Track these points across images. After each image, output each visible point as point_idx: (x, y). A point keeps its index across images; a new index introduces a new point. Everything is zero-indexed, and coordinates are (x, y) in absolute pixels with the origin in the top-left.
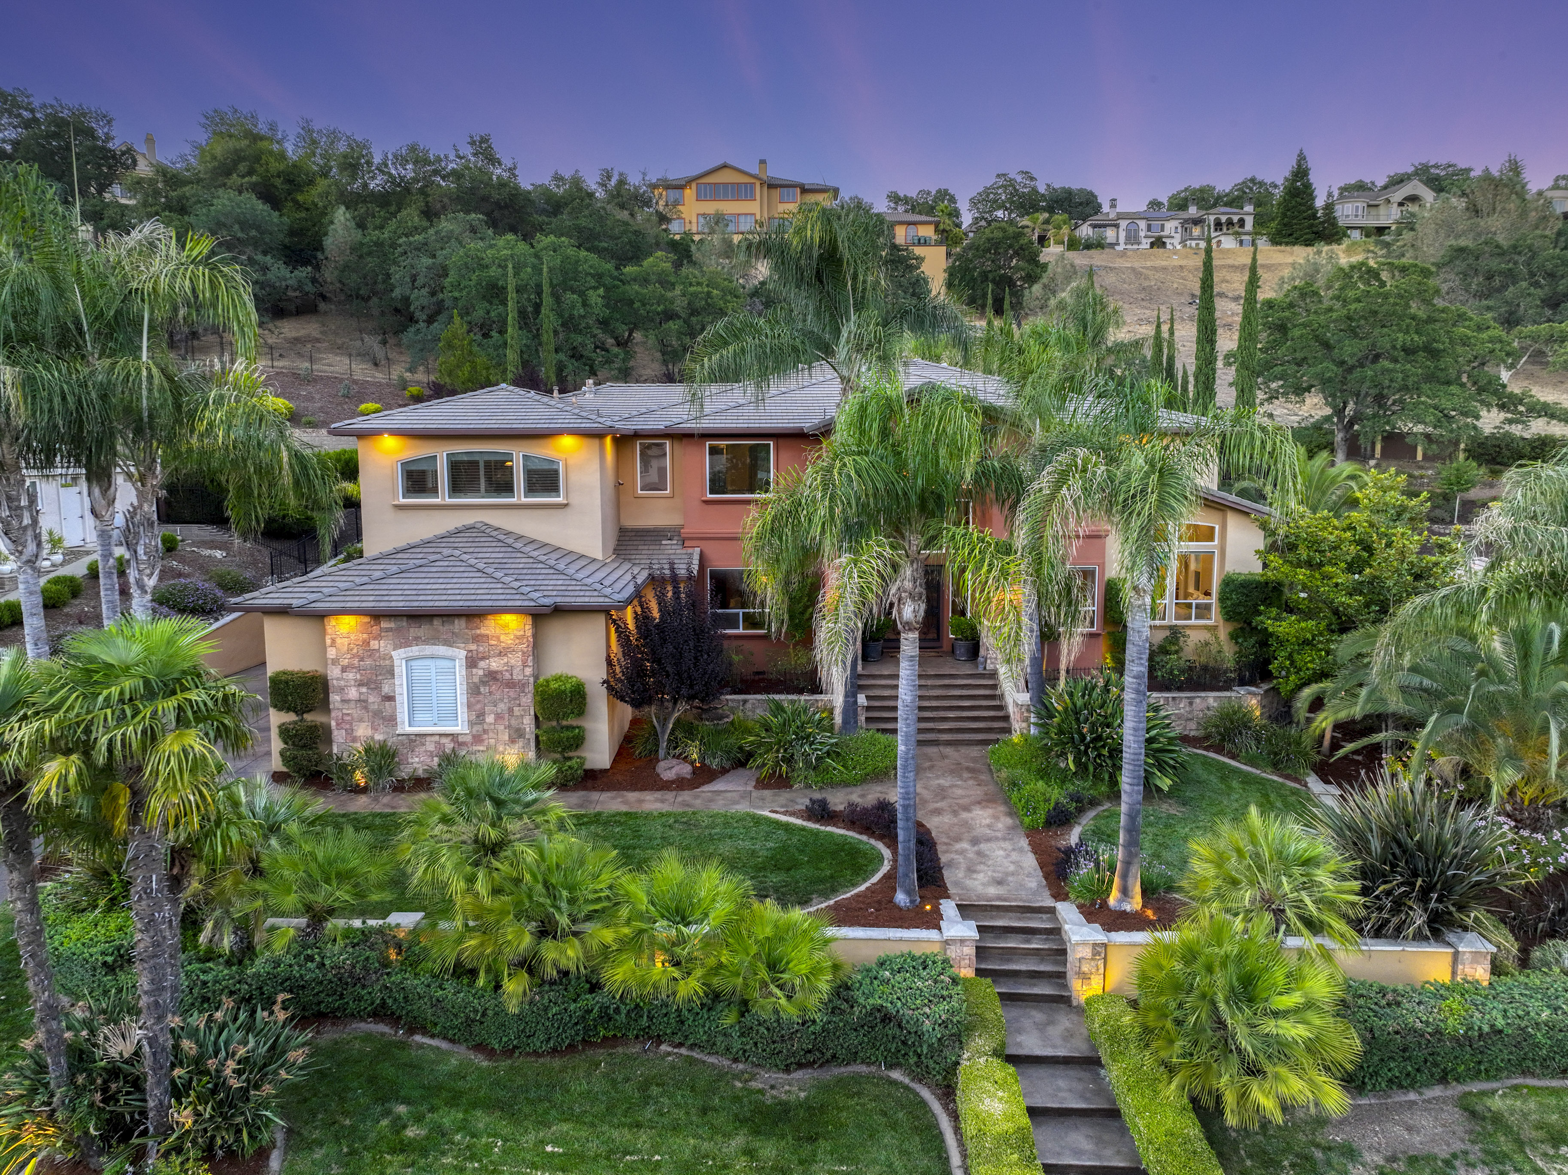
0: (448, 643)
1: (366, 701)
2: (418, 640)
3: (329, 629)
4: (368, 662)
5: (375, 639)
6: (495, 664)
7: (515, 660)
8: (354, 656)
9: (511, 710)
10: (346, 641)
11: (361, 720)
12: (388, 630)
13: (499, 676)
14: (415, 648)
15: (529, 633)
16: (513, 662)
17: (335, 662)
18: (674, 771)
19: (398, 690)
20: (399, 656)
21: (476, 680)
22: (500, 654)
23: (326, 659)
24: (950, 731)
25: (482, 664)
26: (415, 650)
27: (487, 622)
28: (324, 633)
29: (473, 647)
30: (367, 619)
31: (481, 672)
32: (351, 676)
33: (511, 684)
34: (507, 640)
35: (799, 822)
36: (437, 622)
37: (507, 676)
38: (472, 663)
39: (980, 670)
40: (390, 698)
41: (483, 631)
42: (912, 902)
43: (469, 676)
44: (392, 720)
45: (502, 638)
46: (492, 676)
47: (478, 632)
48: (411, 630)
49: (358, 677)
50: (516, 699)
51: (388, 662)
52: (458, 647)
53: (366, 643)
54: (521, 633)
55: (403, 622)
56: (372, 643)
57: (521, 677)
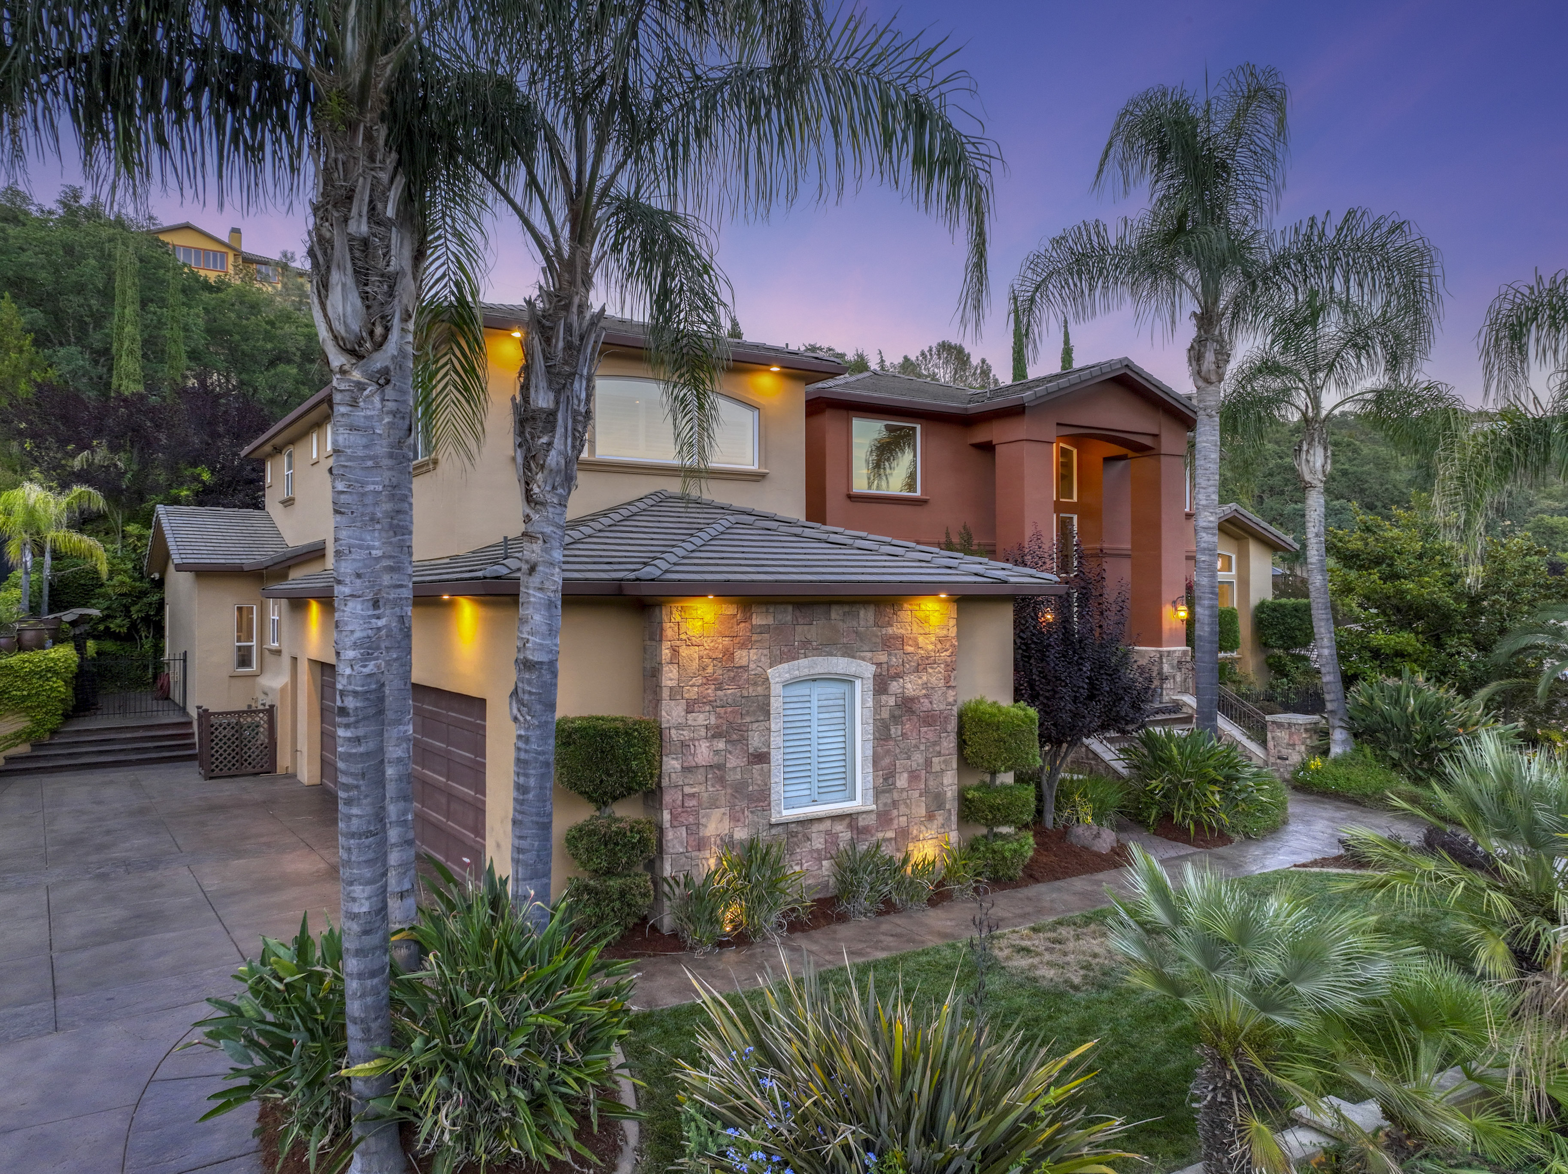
0: (849, 652)
1: (721, 767)
2: (807, 648)
3: (669, 631)
4: (730, 691)
5: (743, 646)
6: (911, 685)
7: (936, 677)
8: (708, 680)
9: (928, 763)
10: (696, 652)
11: (714, 804)
12: (764, 629)
13: (916, 707)
14: (803, 662)
15: (953, 632)
16: (933, 681)
17: (676, 693)
19: (773, 741)
20: (778, 674)
21: (885, 714)
22: (917, 669)
23: (660, 691)
25: (894, 687)
26: (804, 666)
28: (655, 635)
29: (883, 657)
30: (730, 610)
31: (892, 701)
32: (700, 719)
33: (930, 719)
34: (927, 644)
36: (836, 613)
37: (925, 705)
38: (881, 685)
40: (762, 758)
41: (895, 630)
43: (878, 707)
44: (762, 798)
45: (921, 639)
46: (906, 705)
47: (890, 631)
48: (799, 629)
49: (713, 720)
50: (935, 744)
51: (760, 690)
52: (863, 659)
53: (729, 654)
54: (945, 632)
55: (787, 615)
56: (738, 654)
57: (942, 707)
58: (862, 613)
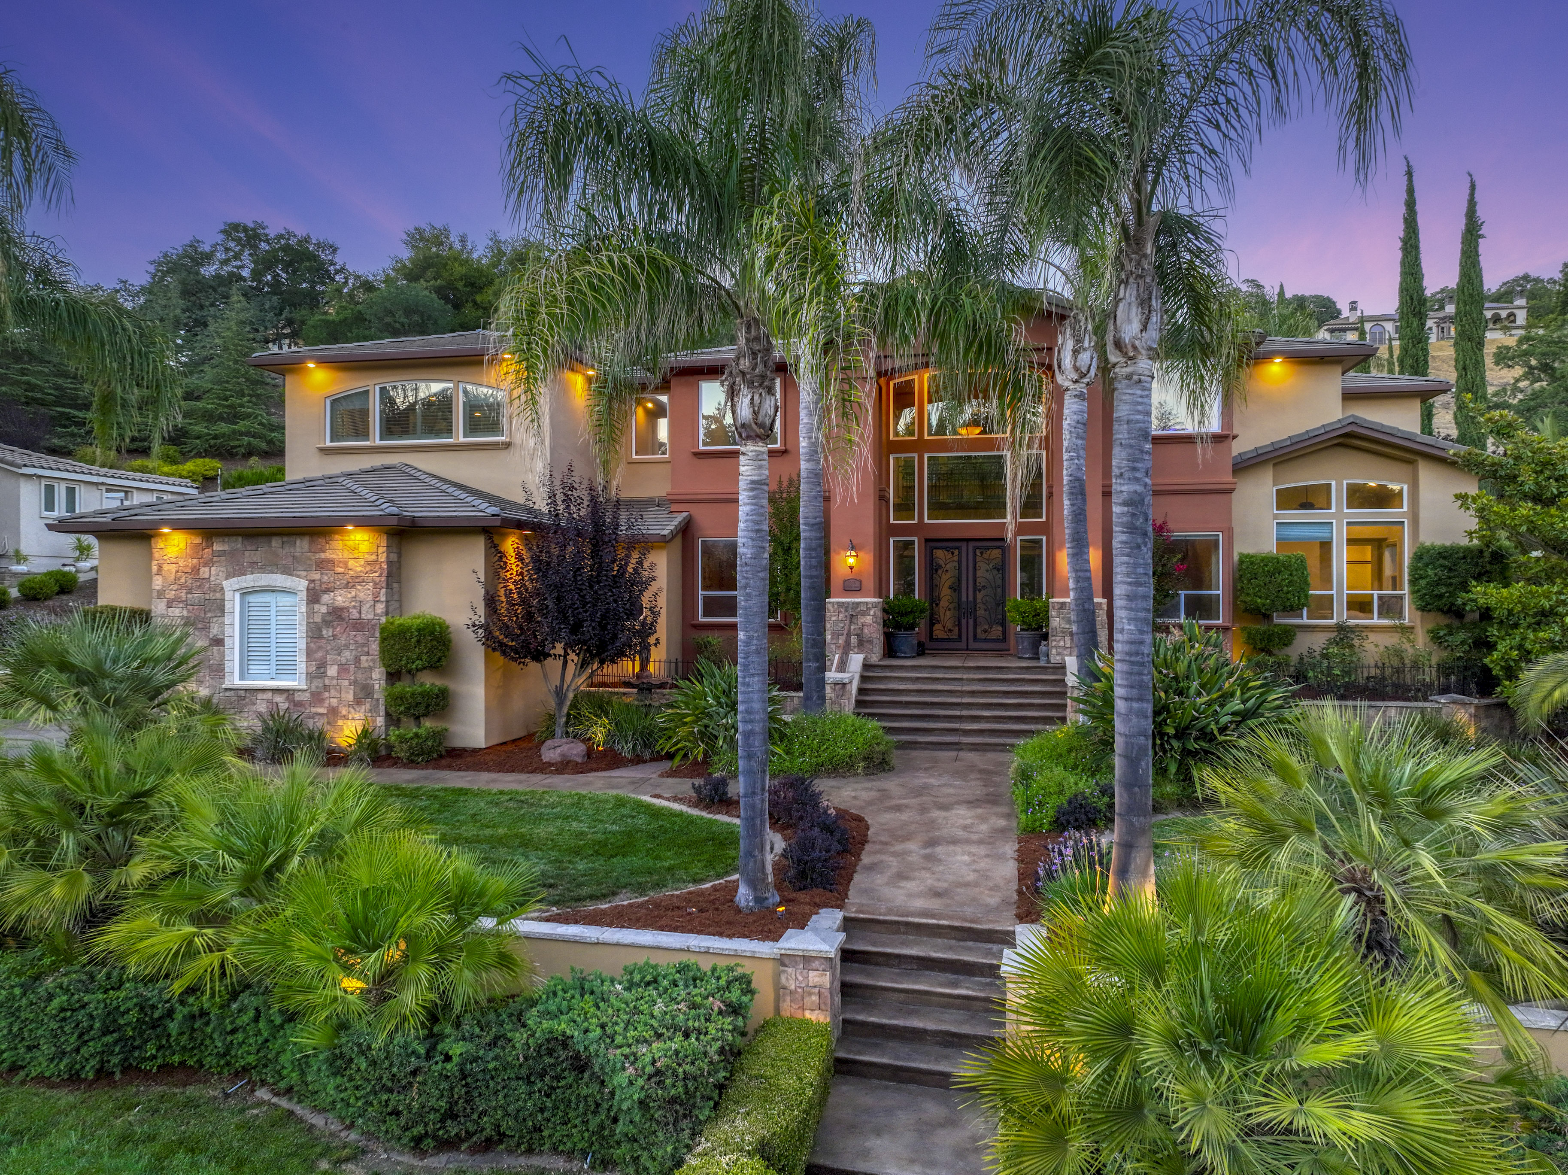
0: (287, 571)
2: (254, 567)
3: (156, 555)
4: (197, 595)
5: (206, 565)
6: (340, 598)
7: (365, 593)
8: (181, 587)
9: (357, 660)
10: (173, 568)
12: (221, 553)
13: (345, 615)
14: (250, 577)
15: (383, 558)
16: (361, 595)
17: (160, 594)
18: (559, 750)
19: (228, 630)
20: (230, 585)
21: (318, 619)
22: (347, 586)
23: (151, 590)
24: (981, 732)
25: (326, 598)
26: (249, 580)
27: (334, 544)
28: (150, 557)
29: (316, 576)
30: (198, 540)
31: (324, 609)
32: (177, 612)
33: (358, 625)
34: (357, 567)
35: (676, 806)
36: (276, 542)
37: (355, 614)
38: (313, 597)
39: (1042, 663)
40: (219, 642)
41: (328, 555)
42: (759, 900)
43: (310, 613)
44: (219, 670)
45: (351, 563)
46: (337, 614)
47: (323, 556)
48: (247, 553)
49: (185, 613)
50: (363, 645)
51: (218, 595)
52: (298, 576)
53: (196, 570)
54: (374, 557)
55: (238, 543)
56: (202, 570)
57: (371, 616)
58: (298, 542)
